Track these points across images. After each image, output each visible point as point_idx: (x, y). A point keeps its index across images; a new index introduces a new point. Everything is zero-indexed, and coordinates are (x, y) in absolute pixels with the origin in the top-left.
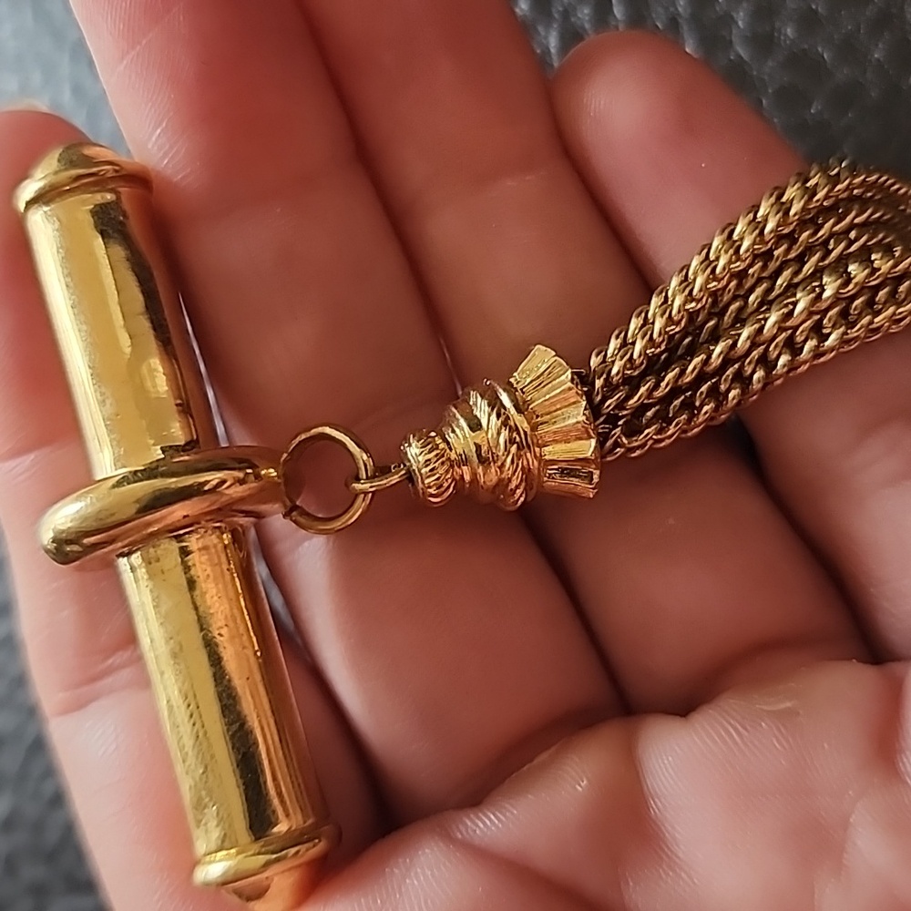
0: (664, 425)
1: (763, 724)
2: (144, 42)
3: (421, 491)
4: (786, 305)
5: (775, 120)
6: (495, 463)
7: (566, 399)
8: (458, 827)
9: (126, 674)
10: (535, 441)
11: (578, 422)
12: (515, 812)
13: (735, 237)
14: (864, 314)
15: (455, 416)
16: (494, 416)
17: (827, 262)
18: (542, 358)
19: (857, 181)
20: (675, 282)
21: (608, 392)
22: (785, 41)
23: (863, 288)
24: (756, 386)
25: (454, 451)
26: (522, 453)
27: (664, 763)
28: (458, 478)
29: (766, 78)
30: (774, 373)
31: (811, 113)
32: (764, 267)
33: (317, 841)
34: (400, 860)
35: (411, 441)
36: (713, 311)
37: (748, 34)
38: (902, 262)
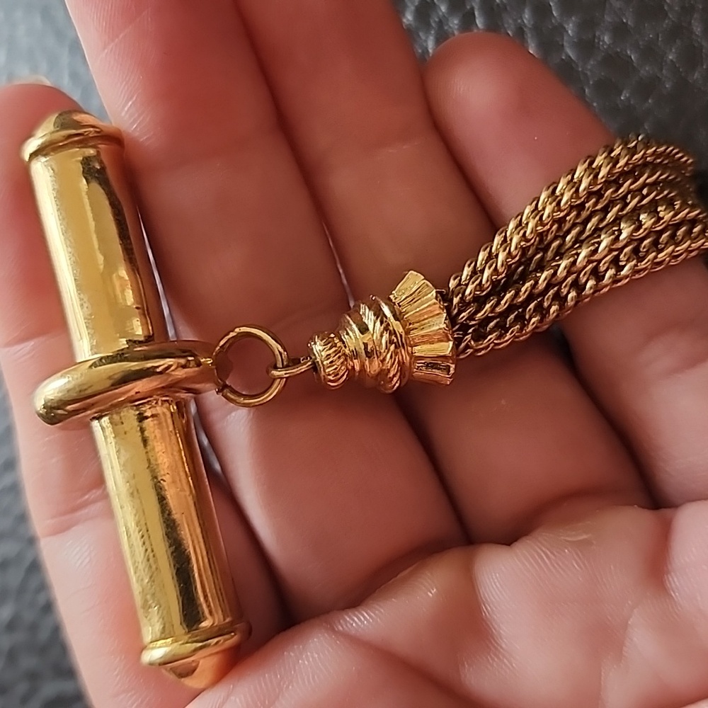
0: (503, 332)
1: (566, 551)
2: (121, 36)
3: (323, 378)
4: (593, 244)
5: (595, 104)
6: (378, 357)
7: (431, 312)
8: (339, 622)
9: (98, 506)
10: (408, 342)
11: (440, 329)
12: (382, 611)
13: (558, 193)
14: (650, 251)
15: (349, 322)
16: (378, 323)
17: (625, 212)
18: (414, 281)
19: (650, 151)
20: (512, 225)
21: (462, 307)
22: (603, 46)
23: (650, 232)
24: (570, 303)
25: (348, 349)
26: (399, 350)
27: (493, 578)
28: (350, 368)
29: (589, 73)
30: (583, 293)
31: (621, 100)
32: (578, 215)
33: (233, 634)
34: (295, 647)
35: (316, 340)
36: (540, 247)
37: (575, 40)
38: (680, 213)
